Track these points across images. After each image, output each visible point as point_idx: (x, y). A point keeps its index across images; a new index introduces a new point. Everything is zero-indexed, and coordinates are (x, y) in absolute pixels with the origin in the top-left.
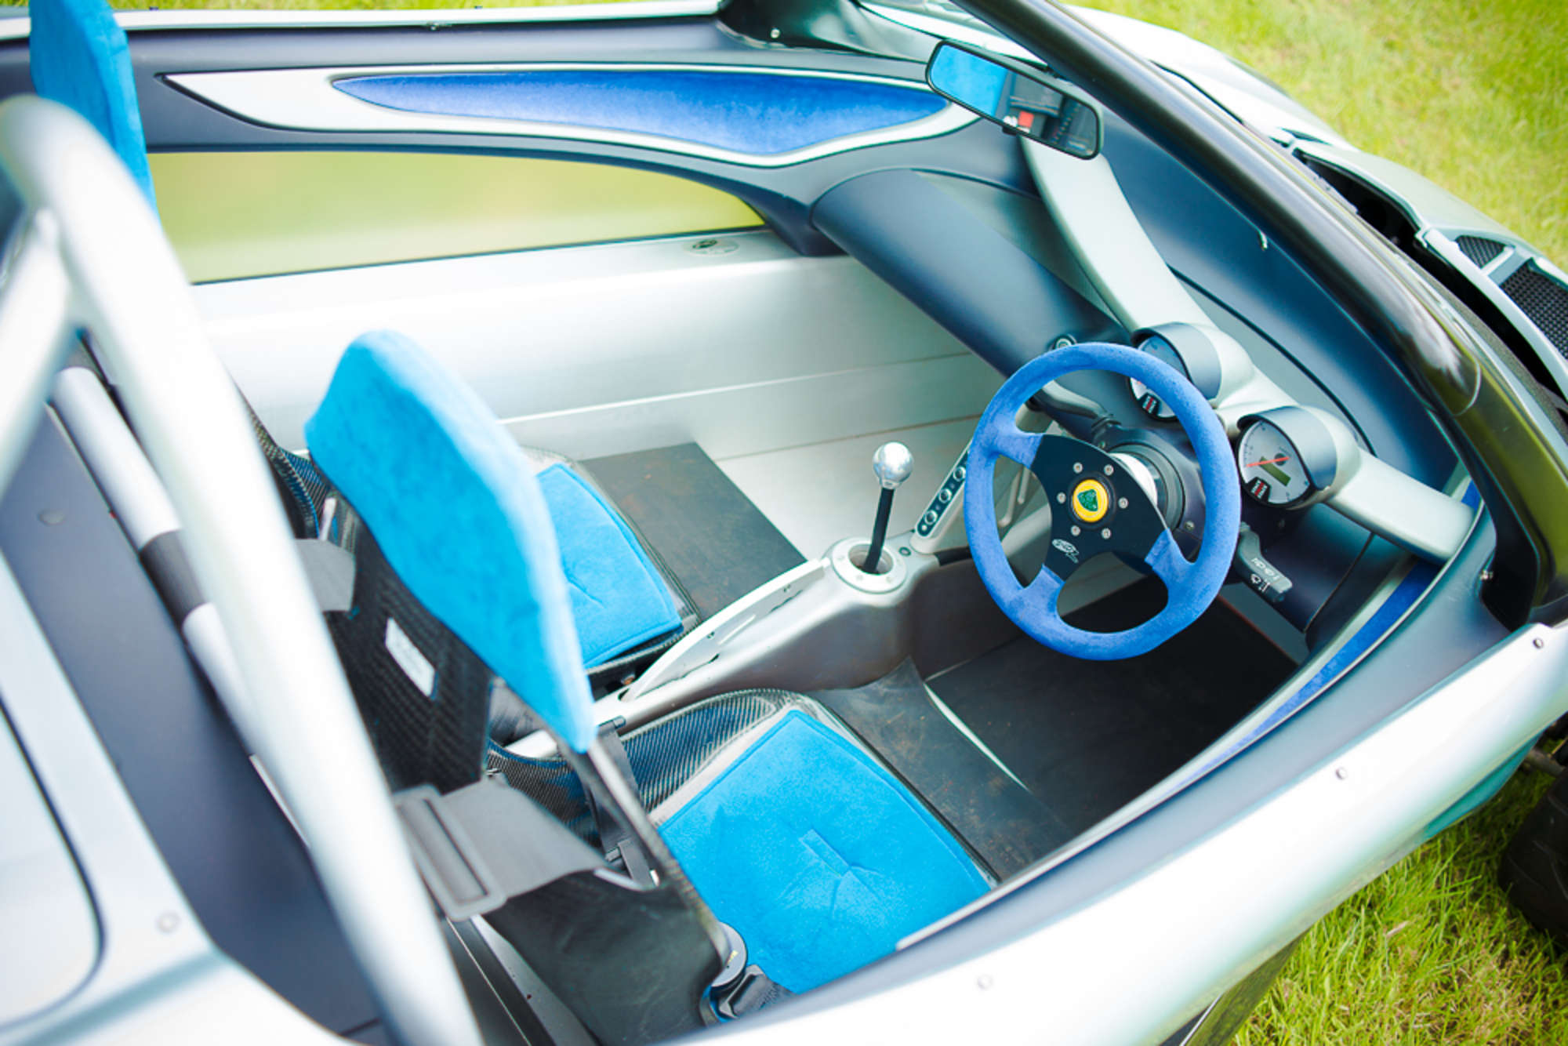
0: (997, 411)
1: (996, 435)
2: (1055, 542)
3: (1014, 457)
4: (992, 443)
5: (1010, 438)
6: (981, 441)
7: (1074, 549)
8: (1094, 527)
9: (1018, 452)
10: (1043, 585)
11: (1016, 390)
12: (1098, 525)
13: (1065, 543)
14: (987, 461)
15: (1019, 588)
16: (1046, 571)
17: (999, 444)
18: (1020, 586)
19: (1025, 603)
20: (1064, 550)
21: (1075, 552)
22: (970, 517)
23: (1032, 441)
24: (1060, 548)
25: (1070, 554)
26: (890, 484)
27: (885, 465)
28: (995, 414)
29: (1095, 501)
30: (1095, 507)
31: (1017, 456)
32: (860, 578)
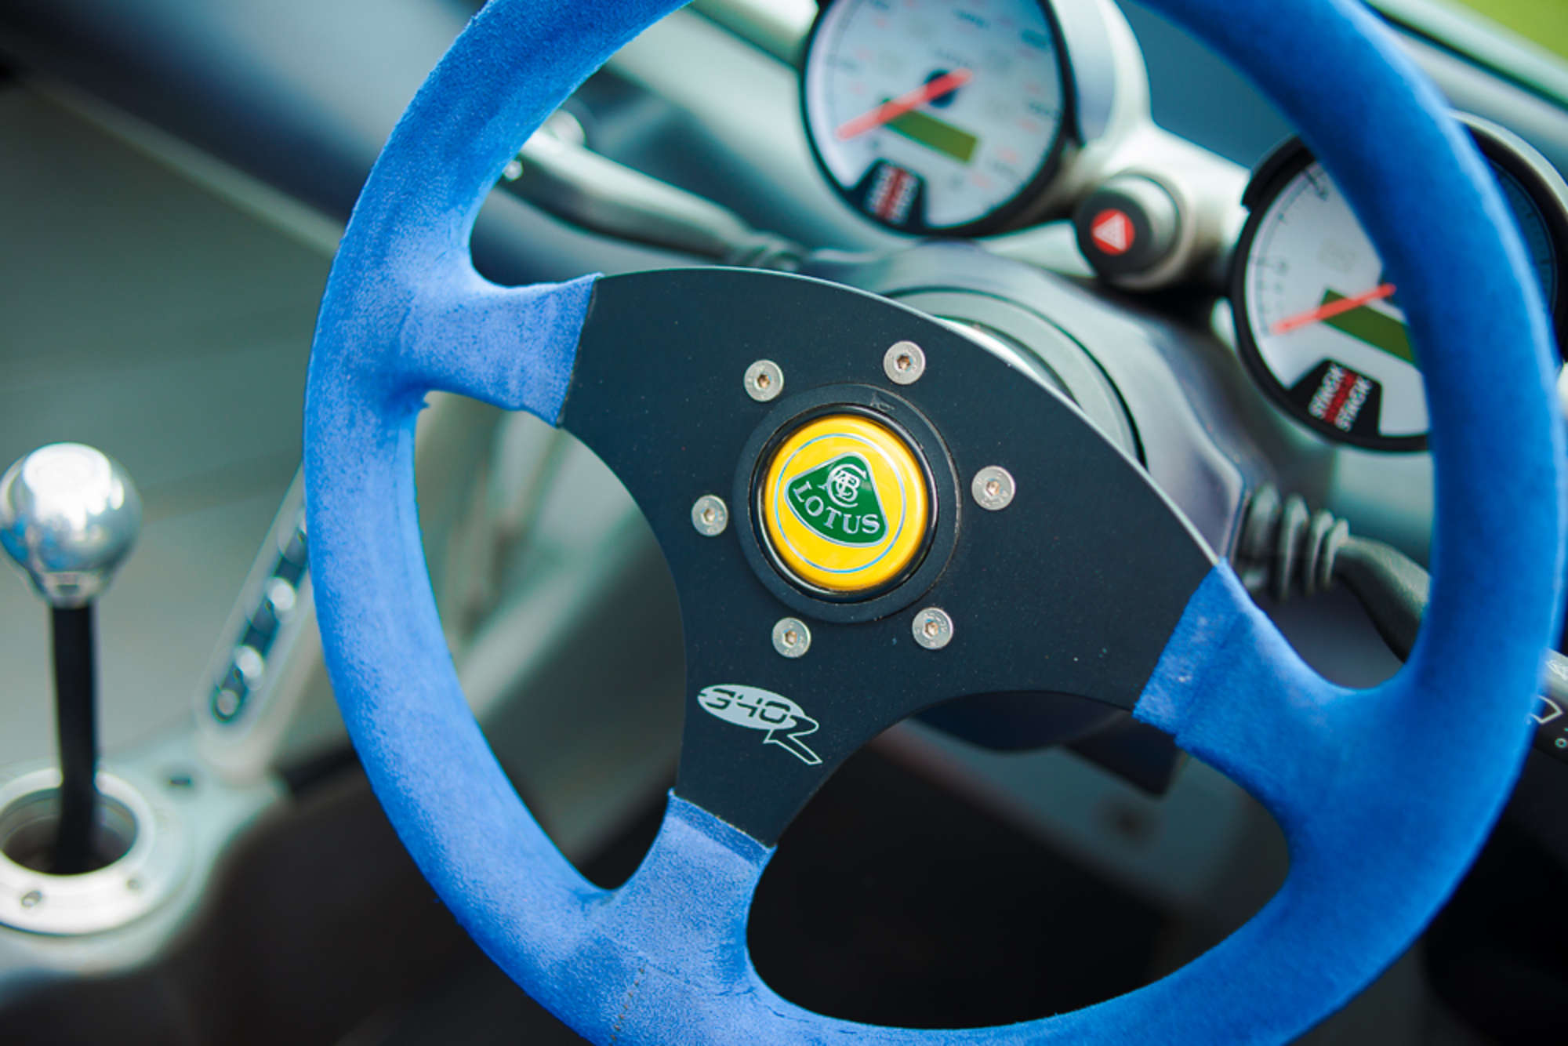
0: (396, 210)
1: (401, 311)
2: (709, 697)
3: (491, 392)
4: (394, 347)
5: (460, 314)
6: (349, 344)
7: (797, 711)
8: (871, 611)
9: (503, 368)
10: (688, 876)
11: (458, 113)
12: (895, 599)
13: (751, 694)
14: (385, 425)
15: (585, 899)
16: (690, 820)
17: (421, 347)
18: (590, 888)
19: (627, 960)
20: (756, 723)
21: (802, 725)
22: (346, 651)
23: (552, 311)
24: (735, 715)
25: (780, 734)
26: (74, 588)
27: (36, 526)
28: (388, 229)
29: (868, 502)
30: (869, 522)
31: (501, 384)
32: (34, 897)
